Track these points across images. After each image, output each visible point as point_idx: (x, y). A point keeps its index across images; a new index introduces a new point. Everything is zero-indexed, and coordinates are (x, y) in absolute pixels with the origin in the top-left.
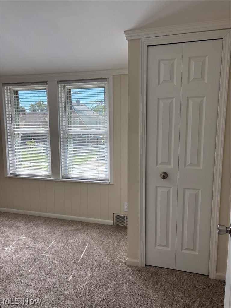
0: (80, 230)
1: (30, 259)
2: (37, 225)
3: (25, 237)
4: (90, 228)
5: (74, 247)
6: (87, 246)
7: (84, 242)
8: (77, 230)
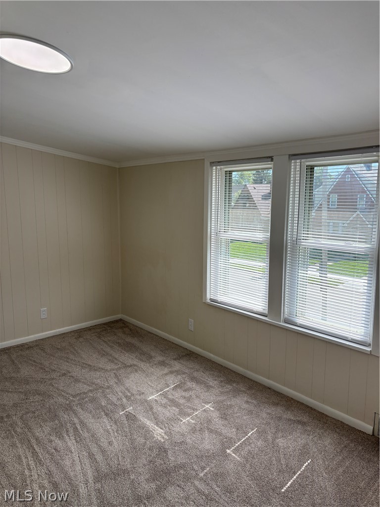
0: (303, 424)
1: (208, 451)
2: (236, 393)
3: (213, 408)
4: (323, 428)
5: (282, 456)
6: (307, 463)
7: (304, 453)
8: (299, 422)
